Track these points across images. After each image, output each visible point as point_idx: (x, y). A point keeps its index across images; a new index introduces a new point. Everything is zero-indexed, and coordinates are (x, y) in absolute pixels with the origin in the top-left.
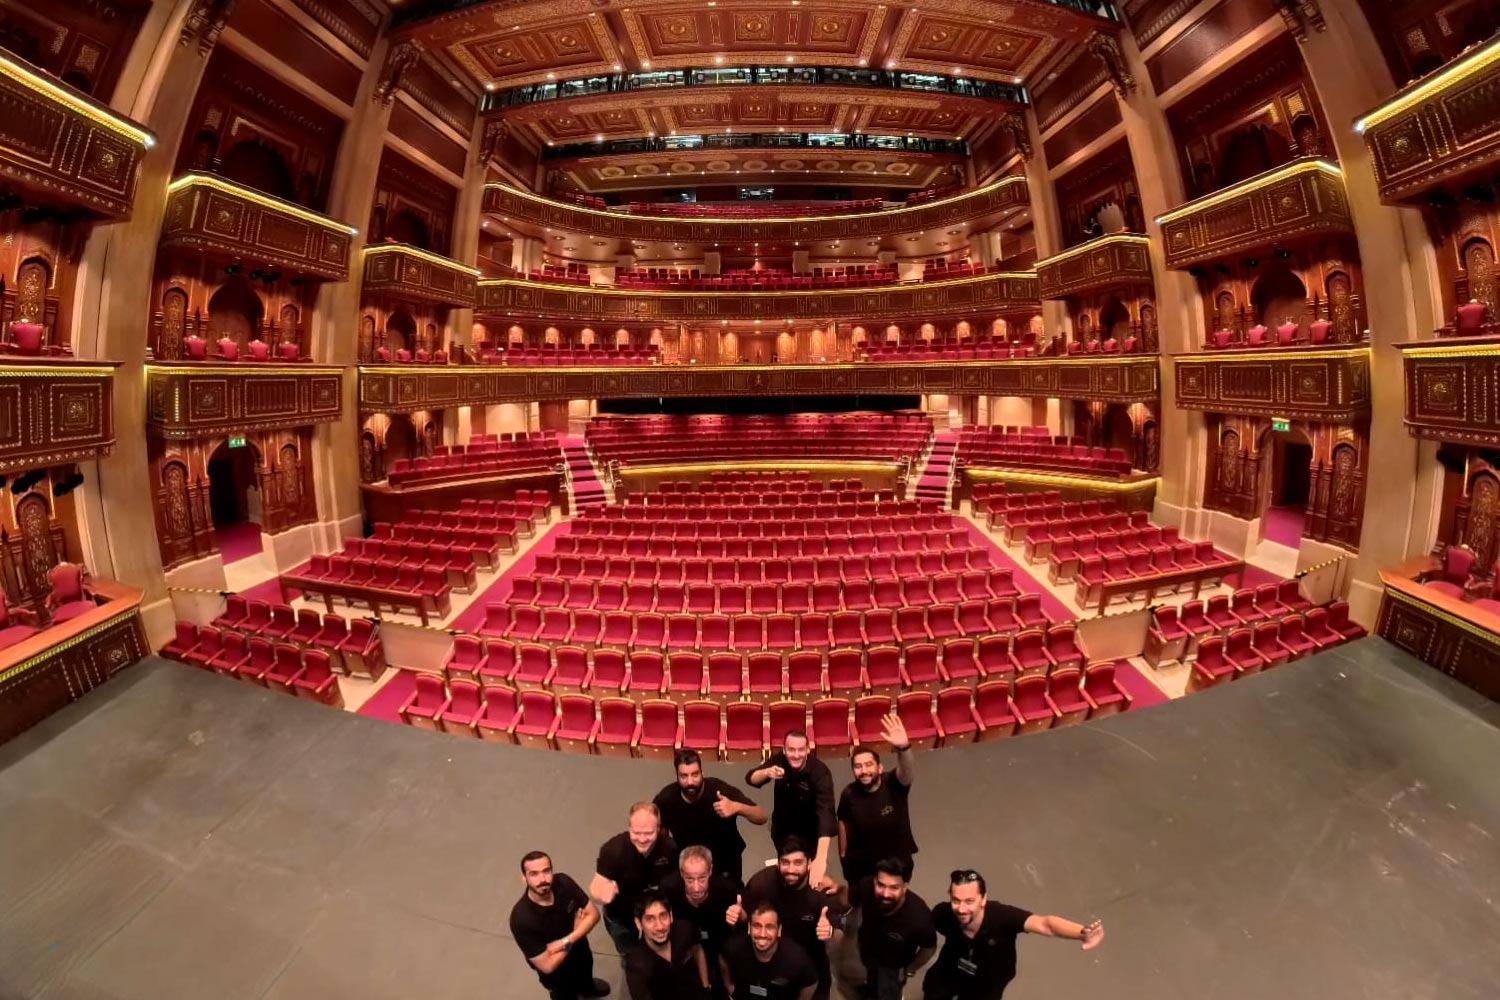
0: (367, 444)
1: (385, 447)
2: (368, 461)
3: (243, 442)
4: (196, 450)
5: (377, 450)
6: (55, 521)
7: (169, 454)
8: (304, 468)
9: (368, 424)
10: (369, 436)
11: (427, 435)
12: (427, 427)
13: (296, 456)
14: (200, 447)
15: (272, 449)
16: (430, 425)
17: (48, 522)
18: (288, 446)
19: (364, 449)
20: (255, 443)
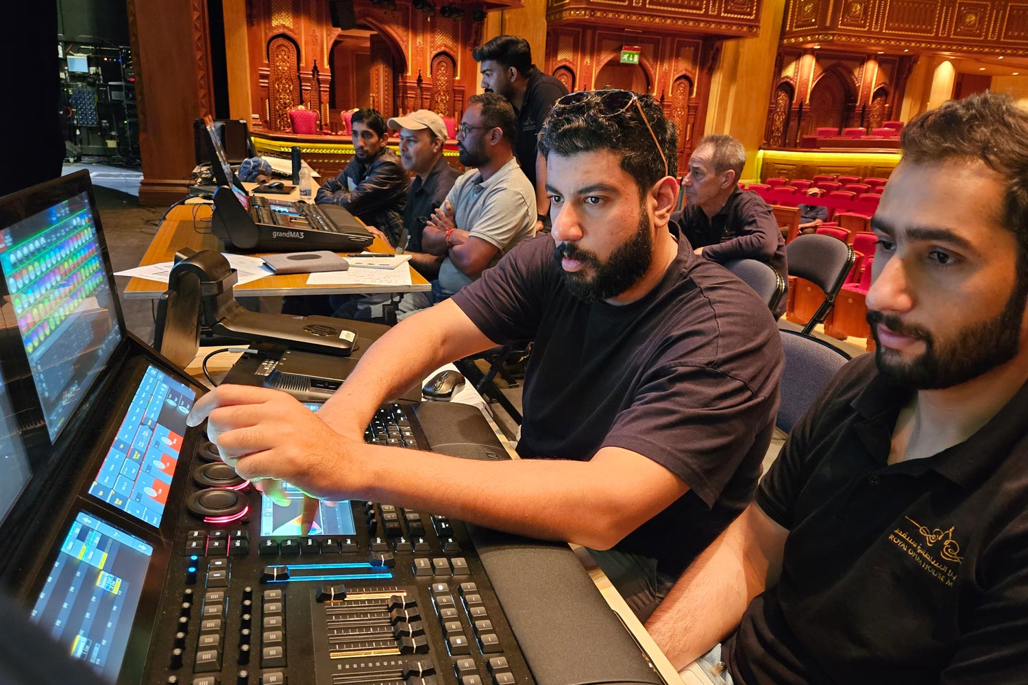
0: (782, 99)
1: (806, 108)
2: (779, 120)
3: (636, 59)
4: (587, 60)
5: (795, 107)
6: (459, 81)
7: (560, 57)
8: (696, 108)
9: (789, 72)
10: (788, 88)
11: (876, 106)
12: (876, 95)
13: (691, 92)
14: (592, 58)
15: (665, 75)
16: (881, 92)
17: (454, 81)
18: (684, 77)
19: (777, 103)
20: (647, 64)
